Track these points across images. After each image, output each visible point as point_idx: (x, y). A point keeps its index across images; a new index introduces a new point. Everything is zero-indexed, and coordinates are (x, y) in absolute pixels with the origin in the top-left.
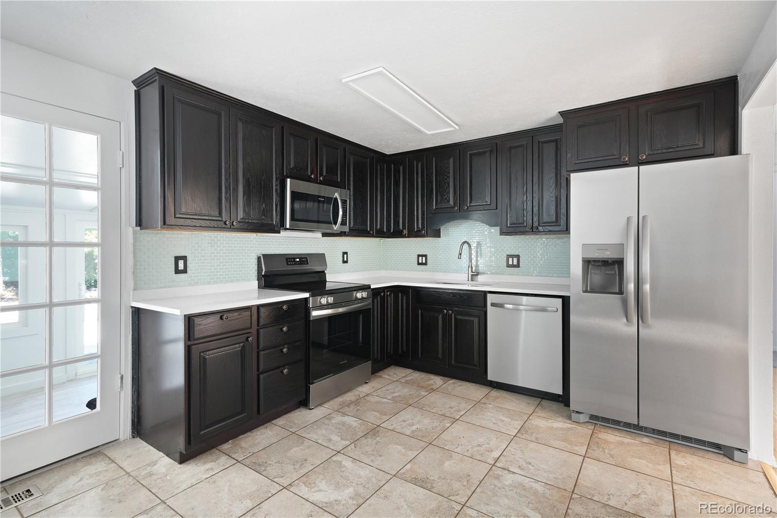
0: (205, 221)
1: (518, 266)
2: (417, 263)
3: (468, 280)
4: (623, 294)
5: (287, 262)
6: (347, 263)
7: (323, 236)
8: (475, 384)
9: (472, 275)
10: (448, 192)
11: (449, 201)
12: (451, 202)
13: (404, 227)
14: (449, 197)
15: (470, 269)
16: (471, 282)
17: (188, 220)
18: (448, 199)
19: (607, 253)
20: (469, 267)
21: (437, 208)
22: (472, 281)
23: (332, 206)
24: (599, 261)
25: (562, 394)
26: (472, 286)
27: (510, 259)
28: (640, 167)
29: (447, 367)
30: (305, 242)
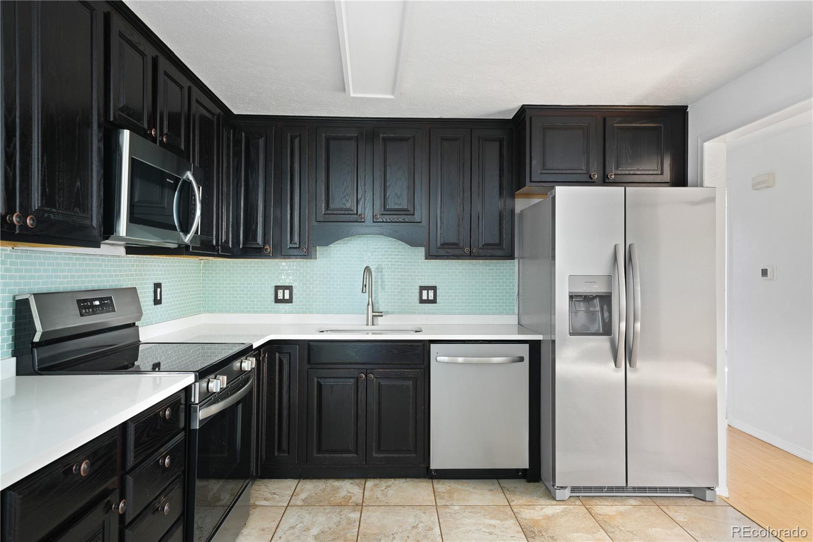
1: (434, 301)
2: (273, 299)
3: (367, 324)
4: (611, 335)
5: (80, 308)
6: (161, 303)
7: (127, 253)
8: (404, 480)
9: (373, 316)
13: (265, 242)
15: (370, 307)
16: (370, 327)
19: (595, 286)
20: (368, 305)
21: (326, 214)
22: (373, 325)
23: (176, 193)
24: (582, 296)
25: (528, 467)
26: (373, 334)
27: (425, 292)
28: (627, 188)
29: (364, 463)
30: (100, 265)
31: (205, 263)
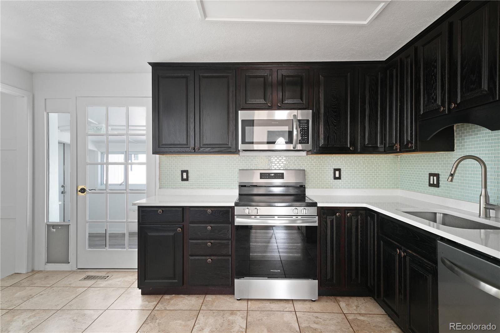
0: (177, 149)
2: (428, 183)
5: (261, 176)
6: (340, 179)
9: (486, 208)
10: (435, 89)
11: (436, 100)
12: (439, 102)
14: (435, 94)
15: (483, 198)
17: (166, 149)
18: (435, 97)
20: (481, 195)
31: (400, 157)
